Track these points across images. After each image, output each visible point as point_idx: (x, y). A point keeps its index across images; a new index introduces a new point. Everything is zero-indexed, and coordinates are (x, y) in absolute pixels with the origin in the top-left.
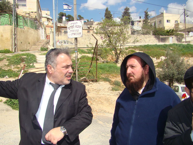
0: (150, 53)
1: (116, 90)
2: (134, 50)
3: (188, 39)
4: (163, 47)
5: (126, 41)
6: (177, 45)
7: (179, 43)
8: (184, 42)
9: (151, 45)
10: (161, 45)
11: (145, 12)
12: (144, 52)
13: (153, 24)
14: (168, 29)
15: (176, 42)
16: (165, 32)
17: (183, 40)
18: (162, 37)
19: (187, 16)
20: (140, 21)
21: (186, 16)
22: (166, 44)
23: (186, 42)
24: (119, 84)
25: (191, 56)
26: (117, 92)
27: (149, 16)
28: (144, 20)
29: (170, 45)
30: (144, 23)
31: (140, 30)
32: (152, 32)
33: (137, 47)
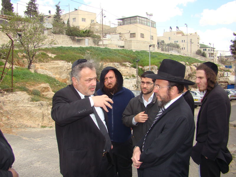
0: (64, 57)
1: (37, 101)
2: (45, 52)
3: (105, 42)
4: (79, 50)
5: (41, 42)
6: (94, 48)
7: (96, 46)
8: (101, 45)
9: (65, 47)
10: (77, 48)
11: (57, 6)
12: (57, 55)
13: (66, 22)
14: (83, 29)
15: (93, 46)
16: (80, 32)
17: (101, 43)
18: (78, 38)
19: (105, 17)
20: (49, 17)
21: (103, 17)
22: (82, 46)
23: (104, 45)
24: (38, 94)
25: (109, 61)
26: (39, 102)
27: (61, 11)
28: (55, 16)
29: (87, 49)
30: (55, 19)
31: (51, 28)
32: (65, 31)
33: (48, 49)
